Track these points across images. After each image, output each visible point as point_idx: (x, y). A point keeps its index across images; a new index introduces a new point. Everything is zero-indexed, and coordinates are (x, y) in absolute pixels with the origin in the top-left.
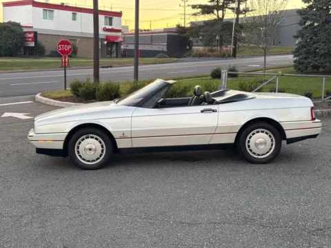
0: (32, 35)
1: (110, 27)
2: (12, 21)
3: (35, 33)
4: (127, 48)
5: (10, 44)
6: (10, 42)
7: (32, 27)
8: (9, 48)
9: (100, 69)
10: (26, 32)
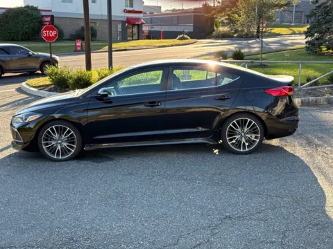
0: (48, 19)
1: (131, 9)
2: (30, 5)
3: (52, 17)
4: (152, 29)
5: (28, 28)
6: (27, 26)
7: (50, 11)
8: (26, 32)
9: (113, 53)
10: (43, 16)
